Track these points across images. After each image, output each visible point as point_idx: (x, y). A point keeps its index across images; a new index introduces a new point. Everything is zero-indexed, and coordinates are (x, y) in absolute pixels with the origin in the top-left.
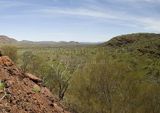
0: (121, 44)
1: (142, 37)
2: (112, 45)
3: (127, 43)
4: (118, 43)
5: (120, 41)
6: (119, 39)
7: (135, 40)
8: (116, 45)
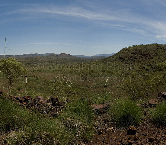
0: (136, 58)
1: (160, 50)
2: (124, 60)
3: (142, 58)
4: (131, 57)
5: (133, 54)
6: (132, 52)
7: (152, 54)
8: (129, 59)
